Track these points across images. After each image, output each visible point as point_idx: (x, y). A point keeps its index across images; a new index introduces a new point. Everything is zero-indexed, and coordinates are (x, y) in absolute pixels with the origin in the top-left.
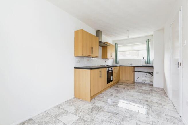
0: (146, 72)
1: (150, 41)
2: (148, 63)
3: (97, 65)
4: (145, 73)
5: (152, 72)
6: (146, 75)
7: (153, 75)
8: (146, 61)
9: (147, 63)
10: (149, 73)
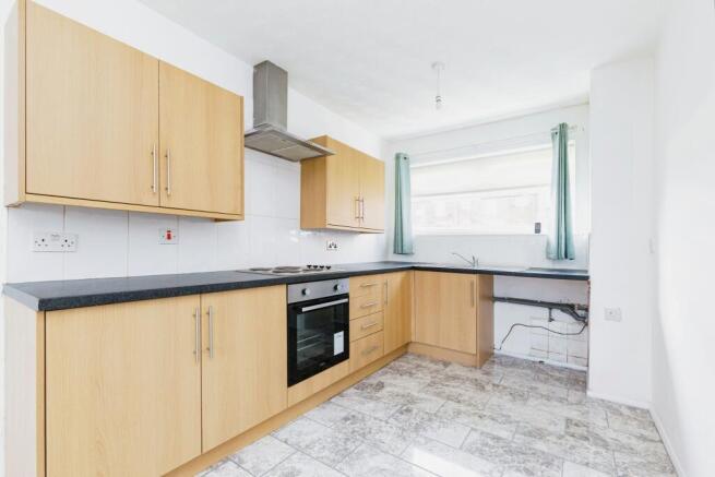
0: (551, 306)
1: (570, 134)
2: (558, 258)
3: (247, 267)
4: (546, 310)
5: (580, 308)
6: (551, 320)
7: (587, 324)
8: (548, 244)
9: (553, 255)
10: (569, 308)
